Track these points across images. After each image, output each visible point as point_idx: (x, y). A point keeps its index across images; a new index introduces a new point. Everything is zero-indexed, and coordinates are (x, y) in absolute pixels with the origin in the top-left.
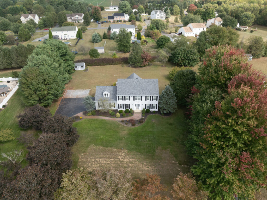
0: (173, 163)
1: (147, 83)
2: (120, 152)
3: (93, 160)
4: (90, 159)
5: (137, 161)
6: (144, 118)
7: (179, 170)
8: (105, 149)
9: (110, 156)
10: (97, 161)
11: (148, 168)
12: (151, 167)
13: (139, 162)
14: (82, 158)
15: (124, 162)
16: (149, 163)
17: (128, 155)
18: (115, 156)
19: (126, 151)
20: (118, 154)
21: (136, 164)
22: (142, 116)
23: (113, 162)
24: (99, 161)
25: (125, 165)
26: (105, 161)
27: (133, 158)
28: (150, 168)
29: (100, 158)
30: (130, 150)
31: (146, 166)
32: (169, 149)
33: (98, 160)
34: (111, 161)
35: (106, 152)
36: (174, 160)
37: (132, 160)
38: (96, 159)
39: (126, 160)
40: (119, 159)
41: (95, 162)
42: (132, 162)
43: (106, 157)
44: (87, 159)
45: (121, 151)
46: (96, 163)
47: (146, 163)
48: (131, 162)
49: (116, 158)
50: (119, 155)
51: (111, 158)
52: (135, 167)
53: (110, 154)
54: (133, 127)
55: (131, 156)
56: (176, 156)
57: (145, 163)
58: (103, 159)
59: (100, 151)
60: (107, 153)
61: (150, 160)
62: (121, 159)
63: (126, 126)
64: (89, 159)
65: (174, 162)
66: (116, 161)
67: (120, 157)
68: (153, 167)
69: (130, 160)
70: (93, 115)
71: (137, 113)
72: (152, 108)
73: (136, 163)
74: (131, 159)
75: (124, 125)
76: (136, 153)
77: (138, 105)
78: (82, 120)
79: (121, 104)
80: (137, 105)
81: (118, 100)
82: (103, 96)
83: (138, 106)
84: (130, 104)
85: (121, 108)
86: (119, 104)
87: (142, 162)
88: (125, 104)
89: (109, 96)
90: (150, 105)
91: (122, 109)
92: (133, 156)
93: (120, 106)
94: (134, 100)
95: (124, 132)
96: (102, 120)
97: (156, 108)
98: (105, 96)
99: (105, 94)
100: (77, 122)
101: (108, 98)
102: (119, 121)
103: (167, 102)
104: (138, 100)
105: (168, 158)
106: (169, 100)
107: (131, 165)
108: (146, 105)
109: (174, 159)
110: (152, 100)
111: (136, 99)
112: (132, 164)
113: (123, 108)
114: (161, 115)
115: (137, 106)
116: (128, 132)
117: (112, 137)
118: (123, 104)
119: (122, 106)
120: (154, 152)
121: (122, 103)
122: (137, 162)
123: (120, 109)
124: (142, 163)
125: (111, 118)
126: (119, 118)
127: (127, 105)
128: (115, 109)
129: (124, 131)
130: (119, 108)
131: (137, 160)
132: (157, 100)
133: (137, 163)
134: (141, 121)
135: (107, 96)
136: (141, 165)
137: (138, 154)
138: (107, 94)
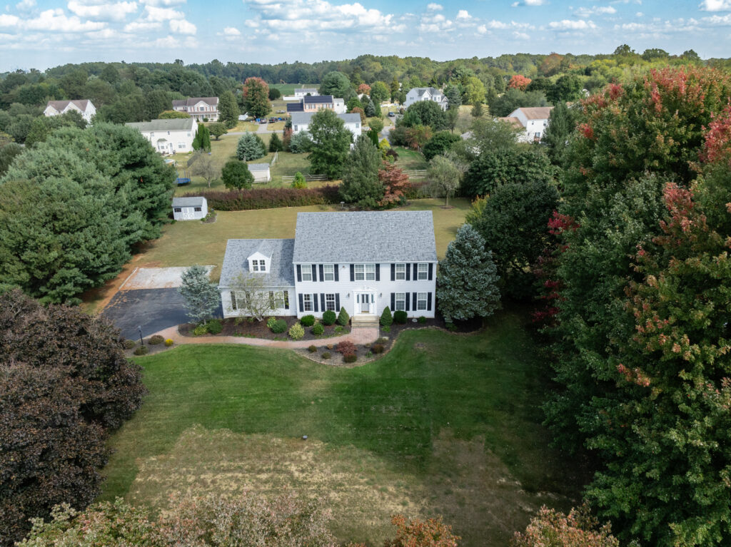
0: (502, 486)
1: (395, 225)
2: (296, 449)
3: (191, 479)
4: (180, 474)
5: (362, 481)
6: (387, 338)
7: (529, 510)
8: (242, 440)
9: (259, 465)
10: (204, 483)
11: (404, 504)
12: (417, 502)
13: (367, 483)
14: (149, 473)
15: (309, 484)
16: (407, 488)
17: (327, 460)
18: (278, 464)
19: (318, 445)
20: (286, 455)
21: (357, 490)
22: (382, 333)
23: (268, 487)
24: (213, 482)
25: (312, 496)
26: (237, 480)
27: (344, 470)
28: (411, 505)
29: (217, 471)
30: (334, 441)
31: (396, 496)
32: (482, 437)
33: (208, 477)
34: (259, 480)
35: (242, 449)
36: (503, 475)
37: (339, 476)
38: (202, 477)
39: (316, 479)
40: (291, 473)
41: (195, 486)
42: (340, 485)
43: (240, 469)
44: (170, 474)
45: (300, 444)
46: (201, 490)
47: (398, 486)
48: (336, 486)
49: (280, 471)
50: (292, 460)
51: (261, 471)
52: (353, 503)
53: (259, 458)
54: (348, 366)
55: (335, 463)
56: (510, 460)
57: (391, 489)
58: (229, 475)
59: (220, 447)
60: (246, 452)
61: (412, 477)
62: (296, 474)
63: (323, 362)
64: (174, 477)
65: (504, 480)
66: (276, 483)
67: (293, 468)
68: (424, 501)
69: (334, 475)
70: (211, 332)
71: (363, 325)
72: (414, 309)
73: (357, 487)
74: (337, 472)
75: (318, 360)
76: (357, 453)
77: (367, 296)
78: (171, 348)
79: (308, 295)
80: (363, 295)
81: (299, 279)
82: (248, 270)
83: (367, 302)
84: (338, 296)
85: (309, 309)
86: (300, 296)
87: (381, 484)
88: (322, 296)
89: (268, 270)
90: (408, 295)
91: (312, 313)
92: (345, 464)
93: (304, 302)
94: (352, 279)
95: (314, 382)
96: (242, 347)
97: (429, 309)
98: (256, 269)
99: (255, 262)
100: (153, 354)
101: (265, 274)
102: (299, 350)
103: (466, 279)
104: (367, 279)
105: (481, 468)
106: (470, 271)
107: (336, 495)
108: (393, 295)
109: (505, 470)
110: (415, 278)
111: (361, 277)
112: (342, 490)
113: (316, 310)
114: (447, 329)
115: (363, 302)
116: (329, 383)
117: (272, 399)
118: (316, 296)
119: (312, 300)
120: (424, 446)
121: (311, 293)
122: (360, 484)
123: (306, 313)
124: (380, 487)
125: (274, 342)
126: (300, 339)
127: (330, 297)
128: (288, 313)
129: (317, 378)
130: (301, 310)
131: (362, 478)
132: (430, 278)
133: (361, 487)
134: (376, 349)
135: (263, 269)
136: (374, 495)
137: (364, 456)
138: (263, 262)
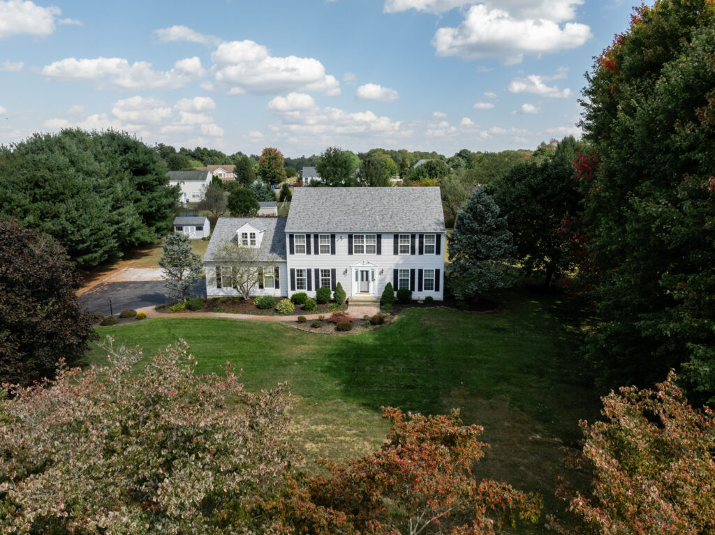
0: (536, 442)
5: (349, 433)
6: (386, 314)
13: (356, 435)
17: (306, 413)
21: (341, 441)
22: (382, 310)
27: (326, 422)
30: (318, 396)
32: (506, 397)
36: (537, 432)
37: (320, 428)
42: (320, 436)
48: (314, 437)
54: (342, 335)
55: (316, 416)
56: (544, 418)
63: (312, 331)
65: (538, 437)
69: (313, 427)
71: (361, 303)
72: (420, 289)
73: (342, 438)
74: (317, 424)
75: (307, 329)
76: (345, 407)
77: (367, 272)
79: (301, 271)
80: (362, 272)
81: (292, 252)
82: (237, 245)
83: (367, 279)
84: (334, 271)
85: (302, 288)
86: (292, 271)
87: (374, 437)
88: (317, 271)
89: (258, 245)
90: (413, 271)
91: (305, 291)
92: (328, 417)
93: (298, 278)
94: (350, 252)
95: (299, 346)
97: (437, 289)
98: (245, 243)
99: (245, 235)
100: (122, 325)
101: (254, 249)
102: (286, 322)
104: (367, 252)
105: (506, 424)
107: (314, 446)
108: (396, 272)
109: (539, 427)
110: (421, 252)
111: (360, 250)
112: (322, 441)
113: (310, 289)
114: (458, 308)
115: (362, 280)
116: (318, 347)
117: (247, 360)
118: (309, 271)
119: (305, 277)
120: (432, 402)
121: (305, 268)
122: (346, 436)
123: (297, 291)
124: (372, 439)
126: (288, 313)
127: (325, 272)
129: (303, 344)
130: (293, 288)
131: (350, 430)
132: (438, 252)
133: (348, 439)
134: (376, 322)
135: (253, 243)
136: (364, 446)
137: (354, 410)
138: (253, 235)
